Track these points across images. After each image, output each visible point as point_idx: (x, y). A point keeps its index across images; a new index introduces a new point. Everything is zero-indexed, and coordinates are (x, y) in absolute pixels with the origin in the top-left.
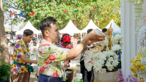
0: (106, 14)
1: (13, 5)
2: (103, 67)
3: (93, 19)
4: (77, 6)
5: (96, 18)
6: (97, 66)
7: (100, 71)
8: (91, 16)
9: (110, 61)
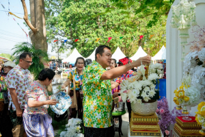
0: (157, 40)
1: (60, 32)
2: (138, 98)
3: (143, 46)
4: (125, 32)
5: (146, 44)
6: (132, 97)
7: (135, 102)
8: (140, 43)
9: (146, 91)
